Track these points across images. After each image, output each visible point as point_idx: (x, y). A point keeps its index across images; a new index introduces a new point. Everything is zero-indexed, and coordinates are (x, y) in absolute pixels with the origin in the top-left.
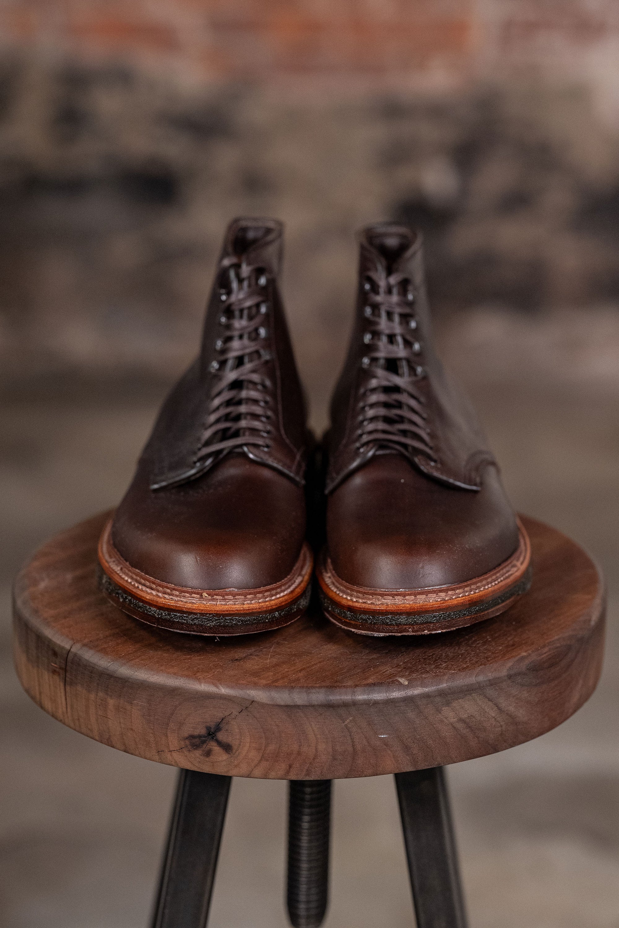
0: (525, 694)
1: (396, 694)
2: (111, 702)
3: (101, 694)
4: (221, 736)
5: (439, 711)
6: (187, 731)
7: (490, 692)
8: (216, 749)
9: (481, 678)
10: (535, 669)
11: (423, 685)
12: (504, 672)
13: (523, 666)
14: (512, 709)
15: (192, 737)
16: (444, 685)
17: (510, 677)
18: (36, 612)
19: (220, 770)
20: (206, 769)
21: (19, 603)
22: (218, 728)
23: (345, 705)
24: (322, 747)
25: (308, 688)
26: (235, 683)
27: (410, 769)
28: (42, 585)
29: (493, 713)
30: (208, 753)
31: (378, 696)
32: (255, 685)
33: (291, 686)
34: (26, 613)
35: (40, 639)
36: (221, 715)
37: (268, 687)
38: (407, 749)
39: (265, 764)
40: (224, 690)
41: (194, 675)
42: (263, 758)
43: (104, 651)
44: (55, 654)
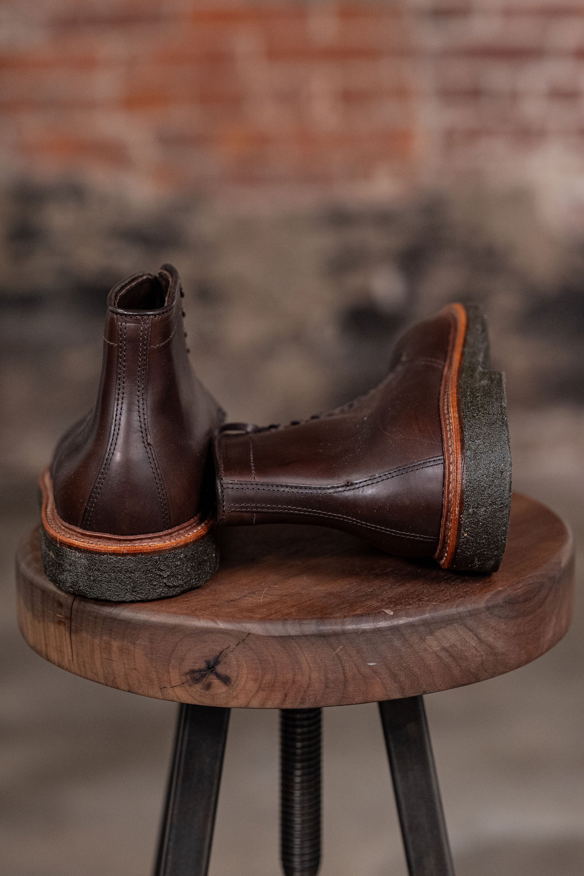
0: (503, 626)
1: (383, 624)
2: (116, 644)
3: (105, 638)
4: (220, 669)
5: (423, 640)
6: (188, 666)
7: (470, 622)
8: (216, 682)
9: (461, 609)
10: (511, 602)
11: (408, 615)
12: (482, 604)
13: (500, 599)
14: (491, 639)
15: (193, 671)
16: (427, 616)
17: (488, 608)
19: (220, 702)
20: (207, 702)
22: (217, 661)
23: (336, 634)
24: (315, 675)
25: (301, 620)
26: (231, 618)
27: (398, 697)
29: (473, 643)
30: (208, 687)
31: (367, 626)
32: (251, 619)
33: (285, 618)
36: (218, 648)
37: (263, 620)
38: (394, 676)
39: (261, 694)
40: (222, 625)
41: (193, 613)
42: (260, 688)
44: (60, 605)
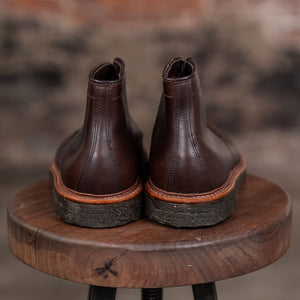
0: (256, 246)
1: (196, 245)
2: (58, 255)
3: (53, 252)
4: (112, 268)
5: (216, 253)
6: (96, 266)
7: (240, 244)
8: (110, 274)
9: (235, 238)
10: (260, 234)
11: (208, 240)
12: (246, 235)
13: (255, 232)
14: (250, 253)
15: (98, 269)
16: (218, 241)
17: (249, 237)
18: (20, 218)
19: (112, 285)
20: (105, 285)
21: (11, 214)
22: (111, 264)
23: (172, 250)
24: (161, 271)
25: (153, 243)
26: (117, 242)
27: (203, 282)
28: (22, 206)
29: (241, 255)
30: (106, 277)
31: (187, 246)
32: (128, 243)
33: (145, 242)
34: (15, 219)
35: (23, 229)
36: (111, 257)
37: (134, 243)
38: (201, 272)
39: (134, 281)
40: (113, 246)
41: (98, 239)
42: (133, 278)
43: (54, 232)
44: (30, 234)
